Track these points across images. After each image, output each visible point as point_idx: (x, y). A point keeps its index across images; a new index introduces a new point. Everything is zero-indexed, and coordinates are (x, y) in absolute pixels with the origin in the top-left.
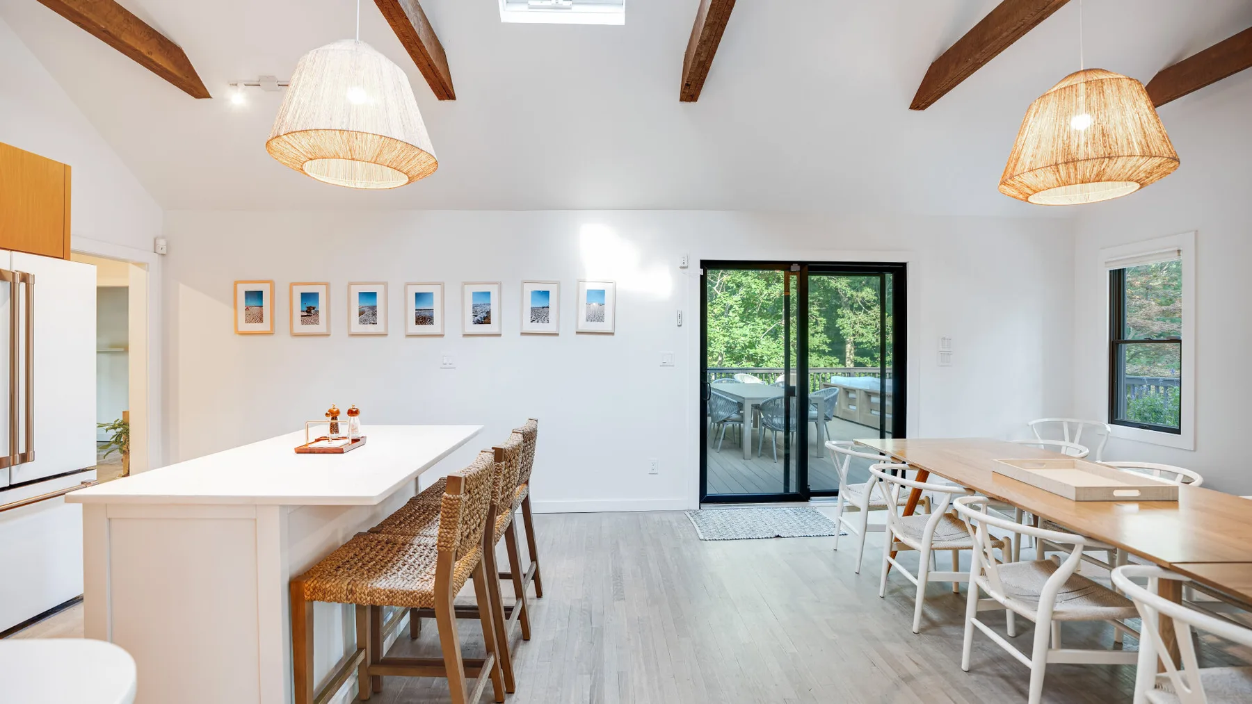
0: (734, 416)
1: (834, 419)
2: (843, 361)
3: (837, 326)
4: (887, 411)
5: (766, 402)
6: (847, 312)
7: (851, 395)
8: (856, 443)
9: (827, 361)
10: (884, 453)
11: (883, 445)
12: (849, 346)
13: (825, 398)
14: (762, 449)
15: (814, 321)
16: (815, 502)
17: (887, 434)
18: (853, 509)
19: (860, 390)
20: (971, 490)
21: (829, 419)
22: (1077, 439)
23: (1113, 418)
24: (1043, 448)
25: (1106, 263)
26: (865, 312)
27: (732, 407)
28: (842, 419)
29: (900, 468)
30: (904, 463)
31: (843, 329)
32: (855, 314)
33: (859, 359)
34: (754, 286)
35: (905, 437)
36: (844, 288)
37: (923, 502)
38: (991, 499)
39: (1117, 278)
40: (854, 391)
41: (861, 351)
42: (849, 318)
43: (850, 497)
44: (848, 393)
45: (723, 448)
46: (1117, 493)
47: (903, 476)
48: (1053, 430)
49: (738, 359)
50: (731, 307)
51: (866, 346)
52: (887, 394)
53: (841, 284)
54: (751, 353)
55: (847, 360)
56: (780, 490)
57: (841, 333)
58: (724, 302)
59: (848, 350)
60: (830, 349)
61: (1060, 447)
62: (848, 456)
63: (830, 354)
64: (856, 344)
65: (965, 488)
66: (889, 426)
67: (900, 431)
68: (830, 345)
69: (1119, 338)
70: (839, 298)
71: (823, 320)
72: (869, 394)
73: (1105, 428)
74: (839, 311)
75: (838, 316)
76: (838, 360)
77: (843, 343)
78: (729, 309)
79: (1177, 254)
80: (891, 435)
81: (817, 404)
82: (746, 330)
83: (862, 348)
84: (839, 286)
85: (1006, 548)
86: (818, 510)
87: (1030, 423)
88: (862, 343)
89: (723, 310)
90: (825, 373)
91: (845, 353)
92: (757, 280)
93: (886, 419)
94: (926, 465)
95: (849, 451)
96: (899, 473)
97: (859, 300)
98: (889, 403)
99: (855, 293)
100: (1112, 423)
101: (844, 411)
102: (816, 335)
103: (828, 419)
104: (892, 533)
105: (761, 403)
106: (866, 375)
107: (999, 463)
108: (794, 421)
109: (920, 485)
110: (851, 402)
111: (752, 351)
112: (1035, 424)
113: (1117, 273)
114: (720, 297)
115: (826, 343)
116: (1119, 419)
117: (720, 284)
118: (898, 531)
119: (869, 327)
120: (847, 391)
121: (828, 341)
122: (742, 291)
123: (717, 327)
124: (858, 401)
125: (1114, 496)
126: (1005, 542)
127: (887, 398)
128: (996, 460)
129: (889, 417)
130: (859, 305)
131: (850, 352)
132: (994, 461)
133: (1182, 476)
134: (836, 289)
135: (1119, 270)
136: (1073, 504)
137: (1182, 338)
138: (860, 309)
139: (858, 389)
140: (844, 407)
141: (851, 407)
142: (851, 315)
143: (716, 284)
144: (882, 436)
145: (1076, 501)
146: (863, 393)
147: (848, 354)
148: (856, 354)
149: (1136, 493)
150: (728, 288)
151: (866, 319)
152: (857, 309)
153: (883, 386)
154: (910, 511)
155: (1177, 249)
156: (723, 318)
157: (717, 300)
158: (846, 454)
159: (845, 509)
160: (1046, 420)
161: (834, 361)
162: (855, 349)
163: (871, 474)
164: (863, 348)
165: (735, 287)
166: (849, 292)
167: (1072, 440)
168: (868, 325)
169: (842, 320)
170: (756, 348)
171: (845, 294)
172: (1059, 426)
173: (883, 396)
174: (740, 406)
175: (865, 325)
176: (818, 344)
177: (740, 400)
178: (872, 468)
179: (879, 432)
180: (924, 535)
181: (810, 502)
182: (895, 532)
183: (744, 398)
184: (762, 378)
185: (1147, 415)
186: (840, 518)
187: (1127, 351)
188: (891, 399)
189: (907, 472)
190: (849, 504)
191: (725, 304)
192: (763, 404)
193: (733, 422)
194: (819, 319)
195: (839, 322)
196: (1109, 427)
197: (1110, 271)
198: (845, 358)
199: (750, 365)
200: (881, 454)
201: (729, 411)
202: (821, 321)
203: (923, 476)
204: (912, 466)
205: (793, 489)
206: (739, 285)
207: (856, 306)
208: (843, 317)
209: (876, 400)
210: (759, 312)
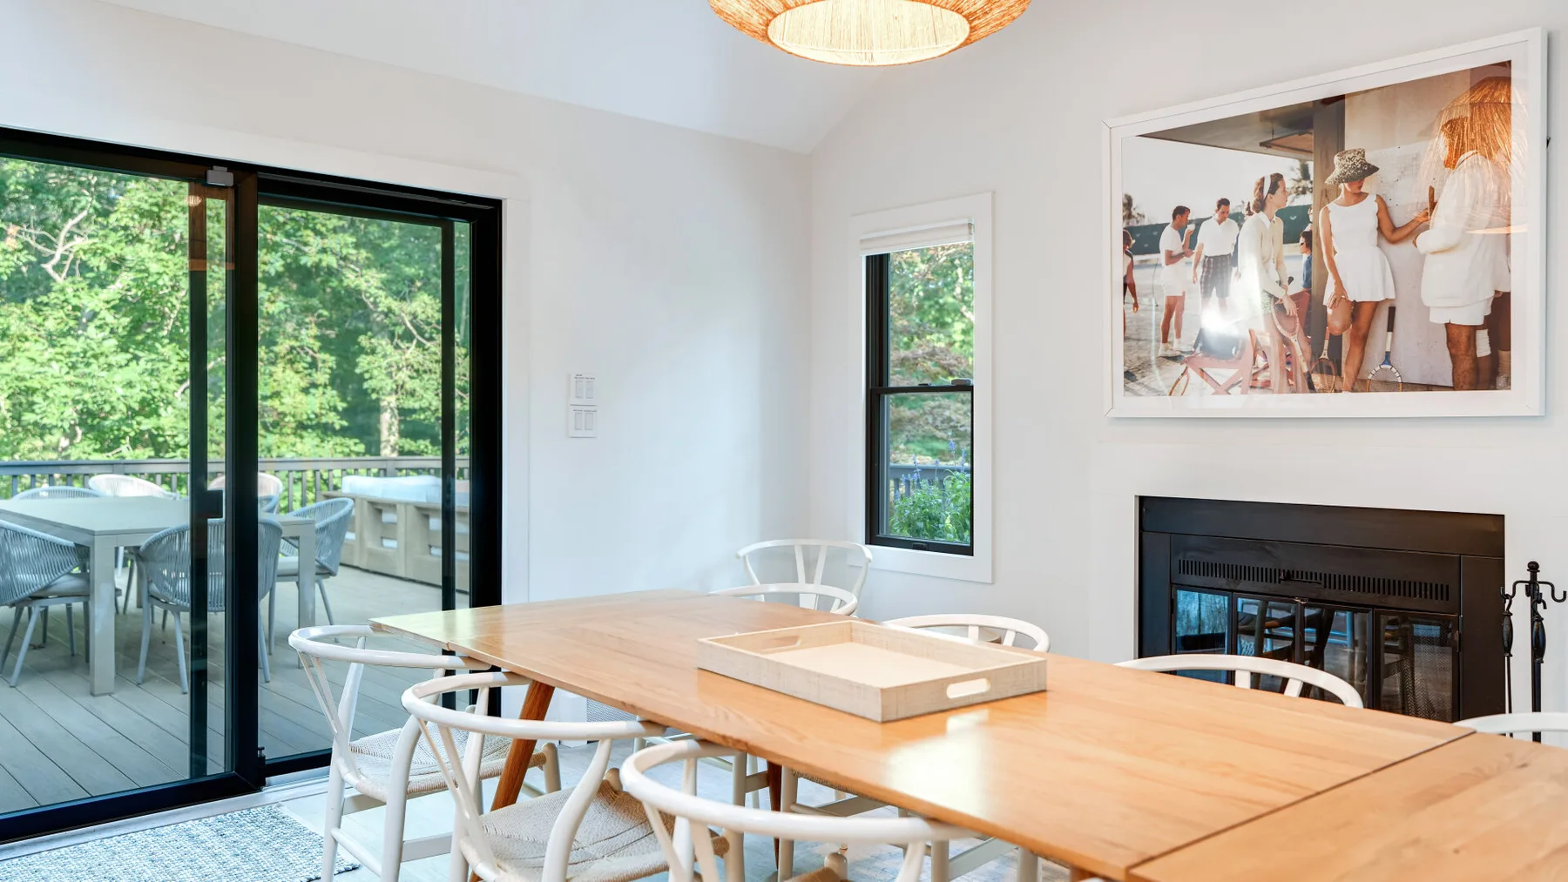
0: (66, 582)
1: (341, 571)
2: (373, 447)
3: (358, 371)
4: (457, 546)
5: (158, 541)
6: (383, 343)
7: (387, 517)
8: (378, 628)
9: (339, 449)
10: (452, 649)
11: (450, 628)
12: (386, 417)
13: (318, 525)
14: (149, 662)
15: (309, 359)
16: (278, 791)
17: (458, 596)
18: (365, 802)
19: (407, 504)
20: (655, 725)
21: (330, 573)
22: (819, 573)
23: (874, 535)
24: (763, 600)
25: (862, 241)
26: (419, 345)
27: (58, 558)
28: (367, 571)
29: (484, 685)
30: (495, 669)
31: (371, 378)
32: (397, 347)
33: (409, 444)
34: (154, 268)
35: (500, 604)
36: (373, 291)
37: (540, 761)
38: (704, 742)
39: (878, 268)
40: (392, 506)
41: (411, 428)
42: (385, 356)
43: (358, 772)
44: (380, 512)
45: (34, 671)
46: (955, 692)
47: (494, 709)
48: (777, 564)
49: (108, 442)
50: (95, 315)
51: (422, 417)
52: (457, 509)
53: (367, 281)
54: (143, 427)
55: (382, 445)
56: (178, 771)
57: (366, 385)
58: (75, 301)
59: (384, 427)
60: (345, 423)
61: (796, 596)
62: (354, 666)
63: (343, 432)
64: (403, 412)
65: (641, 722)
66: (463, 579)
67: (487, 591)
68: (344, 414)
69: (881, 385)
70: (366, 316)
71: (329, 360)
72: (424, 512)
73: (863, 553)
74: (363, 340)
75: (362, 351)
76: (361, 448)
77: (375, 409)
78: (90, 320)
79: (966, 230)
80: (466, 598)
81: (297, 538)
82: (132, 373)
83: (413, 422)
84: (364, 286)
85: (731, 854)
86: (285, 810)
87: (742, 553)
88: (414, 411)
89: (72, 323)
90: (330, 470)
91: (379, 432)
92: (164, 255)
93: (457, 564)
94: (546, 674)
95: (359, 653)
96: (483, 698)
97: (407, 320)
98: (462, 528)
99: (395, 305)
100: (871, 544)
101: (371, 554)
102: (312, 390)
103: (325, 572)
104: (467, 865)
105: (143, 543)
106: (418, 471)
107: (711, 646)
108: (217, 582)
109: (530, 728)
110: (387, 531)
111: (147, 424)
112: (751, 554)
113: (878, 258)
114: (62, 290)
115: (335, 409)
116: (881, 535)
117: (64, 257)
118: (482, 858)
119: (426, 377)
120: (377, 508)
121: (341, 406)
122: (125, 278)
123: (53, 363)
124: (401, 529)
125: (948, 699)
126: (731, 840)
127: (457, 518)
128: (704, 640)
129: (463, 558)
130: (407, 328)
131: (390, 429)
132: (701, 643)
133: (1013, 634)
134: (359, 292)
135: (881, 257)
136: (877, 730)
137: (974, 382)
138: (407, 336)
139: (400, 503)
140: (370, 544)
141: (387, 543)
142: (390, 349)
143: (52, 257)
144: (448, 604)
145: (884, 722)
146: (412, 510)
147: (385, 435)
148: (403, 434)
149: (980, 687)
150: (85, 267)
151: (420, 358)
152: (401, 338)
153: (448, 491)
154: (508, 796)
155: (966, 221)
156: (70, 340)
157: (52, 295)
158: (349, 661)
159: (349, 805)
160: (768, 544)
161: (356, 449)
162: (401, 422)
163: (406, 712)
164: (419, 422)
165: (103, 268)
166: (386, 302)
167: (809, 580)
168: (425, 372)
169: (369, 358)
170: (159, 416)
171: (375, 304)
172: (787, 555)
173: (448, 514)
174: (83, 553)
175: (418, 373)
176: (317, 411)
177: (83, 540)
178: (409, 698)
179: (439, 592)
180: (548, 854)
181: (266, 790)
182: (472, 857)
183: (92, 533)
184: (169, 484)
185: (921, 525)
186: (336, 833)
187: (893, 409)
188: (467, 519)
189: (506, 693)
190: (356, 793)
191: (75, 308)
192: (150, 546)
193: (68, 600)
194: (317, 355)
195: (363, 362)
196: (871, 551)
197: (868, 257)
198: (378, 442)
199: (144, 453)
200: (445, 653)
201: (48, 569)
202: (324, 362)
203: (540, 700)
204: (514, 676)
205: (217, 763)
206: (117, 265)
207: (399, 330)
208: (373, 352)
209: (436, 523)
210: (170, 333)
